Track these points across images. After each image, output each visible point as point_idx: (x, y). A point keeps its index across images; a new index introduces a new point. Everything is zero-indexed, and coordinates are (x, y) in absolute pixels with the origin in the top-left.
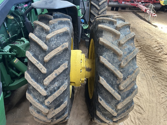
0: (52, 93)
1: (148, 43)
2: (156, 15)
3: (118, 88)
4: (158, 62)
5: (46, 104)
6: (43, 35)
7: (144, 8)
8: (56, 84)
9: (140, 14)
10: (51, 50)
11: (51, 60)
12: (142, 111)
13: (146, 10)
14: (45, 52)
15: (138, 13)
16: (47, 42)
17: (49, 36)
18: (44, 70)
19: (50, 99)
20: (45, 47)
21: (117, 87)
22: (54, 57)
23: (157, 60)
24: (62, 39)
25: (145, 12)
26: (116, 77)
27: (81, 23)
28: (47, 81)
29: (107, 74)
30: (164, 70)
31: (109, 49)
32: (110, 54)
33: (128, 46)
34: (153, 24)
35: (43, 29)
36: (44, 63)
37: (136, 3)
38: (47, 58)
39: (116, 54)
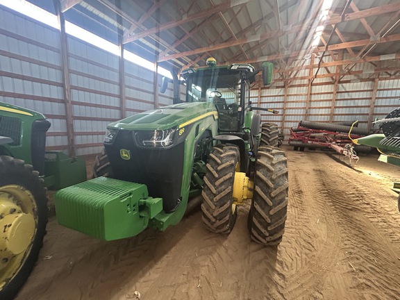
0: (219, 193)
1: (341, 188)
2: (358, 157)
3: (270, 195)
4: (351, 210)
5: (215, 200)
6: (219, 155)
7: (339, 149)
8: (223, 187)
9: (337, 157)
10: (222, 163)
11: (221, 170)
12: (312, 249)
13: (342, 151)
14: (219, 165)
15: (333, 155)
16: (221, 159)
17: (222, 156)
18: (217, 176)
19: (218, 197)
20: (219, 161)
21: (268, 194)
22: (224, 168)
23: (350, 208)
24: (230, 158)
25: (341, 154)
26: (268, 186)
27: (249, 155)
28: (217, 183)
29: (261, 184)
30: (357, 218)
31: (264, 166)
32: (265, 170)
33: (279, 166)
34: (355, 168)
35: (218, 152)
36: (217, 171)
37: (328, 143)
38: (219, 168)
39: (269, 170)
